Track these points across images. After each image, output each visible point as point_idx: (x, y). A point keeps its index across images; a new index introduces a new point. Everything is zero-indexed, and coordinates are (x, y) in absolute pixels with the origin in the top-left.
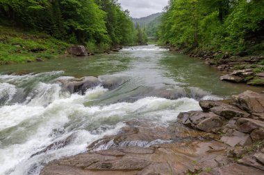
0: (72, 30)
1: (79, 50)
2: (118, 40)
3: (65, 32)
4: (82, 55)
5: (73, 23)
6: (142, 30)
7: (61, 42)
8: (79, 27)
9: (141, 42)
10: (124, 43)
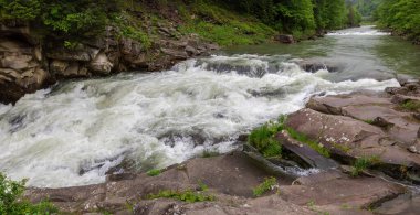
0: (280, 17)
1: (287, 38)
2: (323, 24)
3: (272, 18)
4: (289, 42)
5: (283, 8)
6: (354, 8)
7: (267, 27)
8: (288, 14)
9: (352, 23)
10: (332, 27)
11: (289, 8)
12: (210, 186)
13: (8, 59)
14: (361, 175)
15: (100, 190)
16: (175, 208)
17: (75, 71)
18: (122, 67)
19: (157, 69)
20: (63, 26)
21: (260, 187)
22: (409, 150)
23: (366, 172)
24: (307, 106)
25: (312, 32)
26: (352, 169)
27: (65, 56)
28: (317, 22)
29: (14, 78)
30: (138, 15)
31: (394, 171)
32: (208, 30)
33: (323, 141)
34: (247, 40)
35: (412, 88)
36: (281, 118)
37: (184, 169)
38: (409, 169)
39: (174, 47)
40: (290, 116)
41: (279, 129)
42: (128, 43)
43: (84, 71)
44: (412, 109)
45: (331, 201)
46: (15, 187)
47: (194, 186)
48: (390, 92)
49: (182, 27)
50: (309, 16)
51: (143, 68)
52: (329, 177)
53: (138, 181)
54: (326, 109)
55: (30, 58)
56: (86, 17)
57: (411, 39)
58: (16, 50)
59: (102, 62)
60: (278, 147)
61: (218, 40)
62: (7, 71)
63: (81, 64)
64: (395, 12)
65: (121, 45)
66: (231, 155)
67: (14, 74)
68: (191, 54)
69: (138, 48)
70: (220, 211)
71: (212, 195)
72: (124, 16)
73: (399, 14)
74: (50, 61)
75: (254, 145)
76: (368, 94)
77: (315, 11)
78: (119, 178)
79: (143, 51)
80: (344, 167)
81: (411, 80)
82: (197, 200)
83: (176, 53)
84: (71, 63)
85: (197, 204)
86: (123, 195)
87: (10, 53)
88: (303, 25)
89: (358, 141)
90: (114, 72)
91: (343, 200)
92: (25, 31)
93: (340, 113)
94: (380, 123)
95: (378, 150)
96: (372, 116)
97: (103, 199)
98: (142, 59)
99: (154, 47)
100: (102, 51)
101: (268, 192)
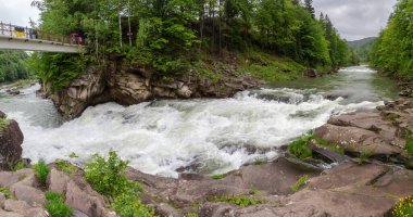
0: (307, 56)
1: (313, 72)
2: (337, 62)
3: (302, 57)
4: (315, 76)
5: (308, 51)
6: (355, 52)
8: (312, 54)
9: (354, 63)
10: (342, 64)
11: (313, 51)
12: (261, 189)
13: (130, 83)
14: (364, 163)
15: (173, 185)
16: (231, 212)
17: (167, 94)
18: (198, 94)
19: (222, 97)
20: (164, 68)
21: (297, 184)
22: (391, 144)
23: (367, 161)
24: (329, 122)
25: (330, 68)
26: (358, 160)
27: (162, 85)
28: (332, 60)
29: (131, 94)
30: (210, 62)
31: (383, 158)
32: (257, 70)
33: (339, 144)
34: (285, 77)
35: (391, 106)
36: (311, 132)
37: (240, 175)
38: (391, 155)
39: (234, 82)
40: (317, 130)
41: (310, 139)
42: (203, 79)
43: (172, 95)
44: (392, 119)
45: (347, 183)
46: (122, 164)
47: (248, 191)
48: (379, 109)
49: (240, 69)
50: (327, 56)
51: (212, 96)
52: (345, 167)
53: (204, 182)
54: (340, 123)
55: (142, 84)
56: (177, 63)
57: (389, 76)
59: (185, 90)
60: (309, 151)
61: (265, 77)
62: (128, 89)
63: (172, 90)
64: (378, 56)
65: (198, 81)
66: (276, 162)
67: (132, 91)
68: (246, 87)
69: (209, 82)
70: (270, 213)
71: (262, 198)
72: (201, 63)
73: (381, 58)
74: (153, 87)
75: (293, 152)
76: (366, 111)
77: (330, 53)
78: (189, 177)
79: (213, 85)
80: (354, 160)
81: (391, 101)
82: (250, 204)
83: (235, 86)
84: (165, 89)
85: (250, 208)
86: (191, 193)
87: (132, 80)
88: (323, 63)
89: (361, 142)
90: (192, 97)
91: (355, 181)
92: (143, 70)
93: (349, 125)
94: (374, 129)
95: (373, 146)
96: (369, 125)
97: (174, 193)
98: (212, 90)
99: (220, 82)
100: (185, 84)
101: (302, 186)
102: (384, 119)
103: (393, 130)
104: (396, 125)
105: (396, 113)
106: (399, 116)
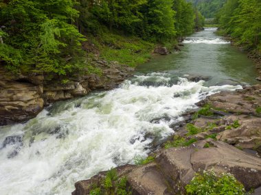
1: (163, 50)
3: (149, 35)
4: (165, 54)
5: (156, 27)
11: (160, 27)
13: (19, 95)
17: (62, 96)
29: (21, 107)
33: (225, 109)
43: (68, 96)
44: (250, 100)
48: (238, 92)
55: (35, 92)
58: (25, 88)
62: (16, 103)
67: (22, 104)
81: (248, 86)
87: (20, 91)
93: (225, 102)
94: (240, 104)
96: (238, 102)
98: (101, 84)
102: (244, 100)
103: (250, 105)
104: (252, 103)
105: (252, 96)
106: (254, 99)
